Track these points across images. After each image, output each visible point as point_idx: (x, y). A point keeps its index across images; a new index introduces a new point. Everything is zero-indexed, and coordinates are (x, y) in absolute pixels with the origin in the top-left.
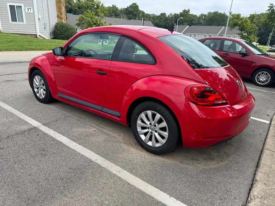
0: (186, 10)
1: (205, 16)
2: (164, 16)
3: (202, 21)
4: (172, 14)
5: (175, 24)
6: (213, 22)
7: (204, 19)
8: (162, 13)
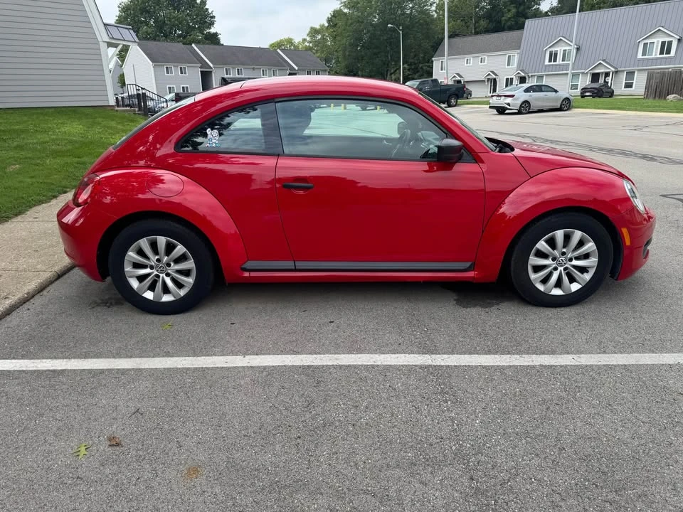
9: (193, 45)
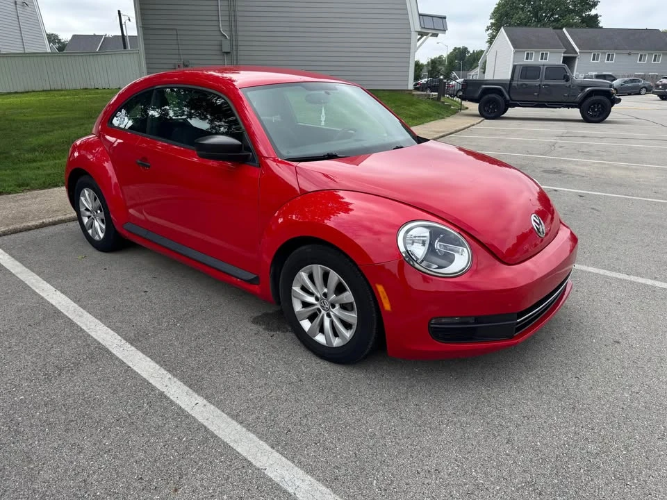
9: (564, 29)
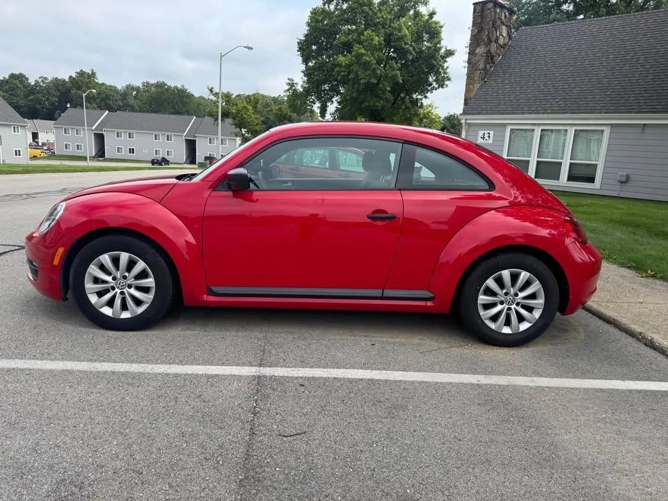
0: (85, 72)
1: (138, 89)
2: (21, 82)
3: (132, 102)
4: (46, 79)
5: (68, 106)
6: (162, 104)
7: (135, 97)
8: (12, 74)
